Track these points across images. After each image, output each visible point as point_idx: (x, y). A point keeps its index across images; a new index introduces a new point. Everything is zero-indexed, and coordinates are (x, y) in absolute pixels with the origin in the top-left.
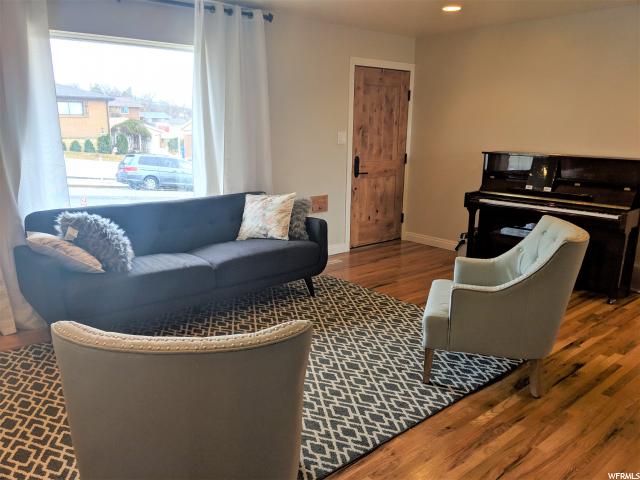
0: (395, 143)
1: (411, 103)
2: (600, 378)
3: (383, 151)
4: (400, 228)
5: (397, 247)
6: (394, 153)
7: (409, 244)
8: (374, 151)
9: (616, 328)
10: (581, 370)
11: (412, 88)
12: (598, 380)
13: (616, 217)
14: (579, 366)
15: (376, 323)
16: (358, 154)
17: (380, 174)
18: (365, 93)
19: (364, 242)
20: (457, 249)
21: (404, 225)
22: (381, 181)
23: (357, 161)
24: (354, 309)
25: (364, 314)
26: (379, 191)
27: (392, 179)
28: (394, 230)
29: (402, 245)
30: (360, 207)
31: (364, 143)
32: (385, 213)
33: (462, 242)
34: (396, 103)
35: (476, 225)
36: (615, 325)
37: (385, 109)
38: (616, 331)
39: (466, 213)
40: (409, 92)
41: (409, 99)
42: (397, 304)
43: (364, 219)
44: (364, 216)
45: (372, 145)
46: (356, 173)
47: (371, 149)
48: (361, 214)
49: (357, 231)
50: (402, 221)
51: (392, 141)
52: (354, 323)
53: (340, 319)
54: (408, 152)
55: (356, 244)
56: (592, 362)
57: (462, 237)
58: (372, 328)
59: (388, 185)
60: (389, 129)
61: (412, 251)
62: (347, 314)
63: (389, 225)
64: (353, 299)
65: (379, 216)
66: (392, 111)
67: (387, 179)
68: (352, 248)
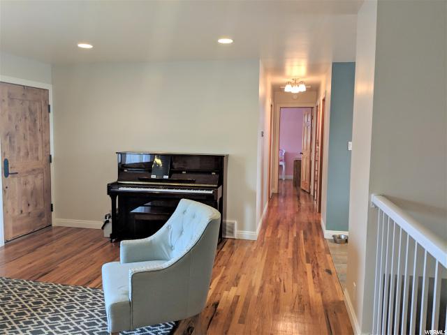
0: (40, 147)
1: (51, 115)
2: (232, 311)
3: (30, 153)
4: (50, 216)
5: (49, 233)
6: (40, 154)
7: (59, 230)
8: (22, 154)
9: (224, 267)
10: (219, 307)
11: (51, 103)
12: (232, 313)
13: (211, 192)
14: (216, 305)
15: (50, 316)
16: (7, 157)
17: (29, 172)
18: (9, 105)
19: (19, 234)
20: (103, 228)
21: (53, 214)
22: (30, 178)
23: (6, 163)
24: (24, 307)
25: (35, 310)
26: (29, 187)
27: (40, 176)
28: (45, 219)
29: (54, 232)
30: (12, 203)
31: (11, 147)
32: (36, 206)
33: (107, 222)
34: (38, 114)
35: (117, 207)
36: (223, 265)
37: (29, 118)
38: (225, 269)
39: (109, 199)
40: (49, 106)
41: (49, 112)
42: (65, 290)
43: (17, 213)
44: (16, 210)
45: (19, 148)
46: (6, 174)
47: (19, 152)
48: (14, 210)
49: (10, 225)
50: (52, 211)
51: (38, 145)
52: (26, 323)
53: (10, 323)
54: (52, 153)
55: (11, 236)
56: (222, 299)
57: (106, 218)
58: (47, 322)
59: (37, 181)
60: (34, 135)
61: (65, 235)
62: (17, 314)
63: (41, 216)
64: (20, 295)
65: (31, 209)
66: (35, 120)
67: (36, 176)
68: (6, 242)
